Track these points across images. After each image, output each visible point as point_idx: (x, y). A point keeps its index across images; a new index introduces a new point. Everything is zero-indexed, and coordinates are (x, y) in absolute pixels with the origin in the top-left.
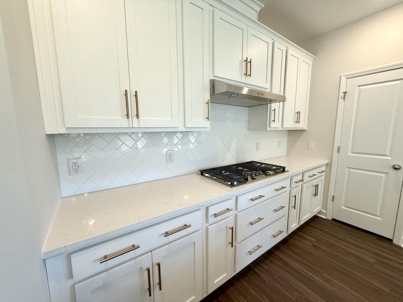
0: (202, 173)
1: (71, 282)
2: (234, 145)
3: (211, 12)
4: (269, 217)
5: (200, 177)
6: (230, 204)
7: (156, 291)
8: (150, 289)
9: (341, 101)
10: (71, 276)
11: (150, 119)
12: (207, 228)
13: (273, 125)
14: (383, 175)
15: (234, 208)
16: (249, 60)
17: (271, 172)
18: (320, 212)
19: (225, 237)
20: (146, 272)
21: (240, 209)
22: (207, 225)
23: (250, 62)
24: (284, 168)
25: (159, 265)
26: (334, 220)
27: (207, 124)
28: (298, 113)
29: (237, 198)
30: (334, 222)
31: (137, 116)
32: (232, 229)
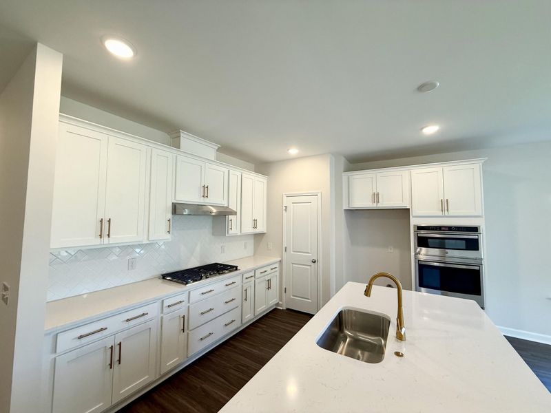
0: (164, 277)
1: (54, 356)
2: (198, 249)
3: (175, 157)
4: (220, 308)
5: (161, 281)
6: (184, 297)
7: (116, 365)
8: (111, 365)
9: (284, 212)
10: (55, 350)
11: (119, 236)
12: (162, 318)
13: (231, 232)
14: (309, 267)
15: (186, 300)
16: (206, 186)
17: (226, 272)
18: (277, 304)
19: (177, 325)
20: (109, 351)
21: (191, 301)
22: (162, 315)
23: (207, 187)
24: (236, 267)
25: (120, 344)
26: (288, 309)
27: (168, 237)
28: (255, 221)
29: (189, 292)
30: (289, 312)
31: (109, 235)
32: (184, 317)
